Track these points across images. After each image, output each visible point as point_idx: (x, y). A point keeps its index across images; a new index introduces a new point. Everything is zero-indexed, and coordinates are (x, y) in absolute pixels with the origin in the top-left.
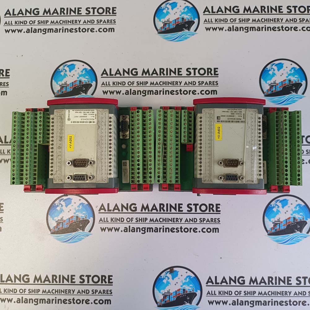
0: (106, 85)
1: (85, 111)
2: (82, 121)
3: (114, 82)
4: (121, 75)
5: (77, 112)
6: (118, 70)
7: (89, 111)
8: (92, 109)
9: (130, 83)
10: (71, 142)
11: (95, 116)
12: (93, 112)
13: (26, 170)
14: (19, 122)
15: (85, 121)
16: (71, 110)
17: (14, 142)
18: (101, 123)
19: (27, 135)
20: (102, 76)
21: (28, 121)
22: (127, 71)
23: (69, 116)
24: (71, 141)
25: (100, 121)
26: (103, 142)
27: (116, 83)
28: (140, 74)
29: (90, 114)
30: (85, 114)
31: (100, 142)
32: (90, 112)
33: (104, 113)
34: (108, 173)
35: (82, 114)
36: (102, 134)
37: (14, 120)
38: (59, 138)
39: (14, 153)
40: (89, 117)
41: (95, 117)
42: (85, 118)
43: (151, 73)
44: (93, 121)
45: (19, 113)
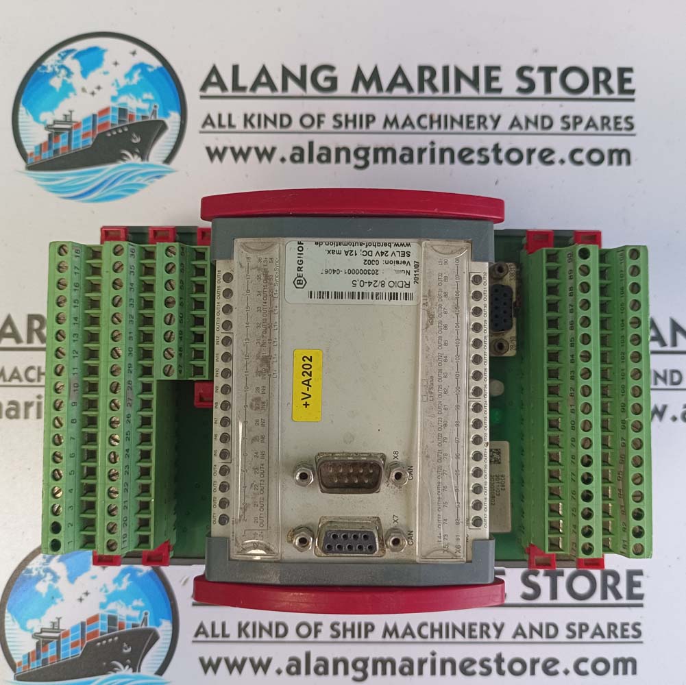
0: (220, 125)
1: (371, 248)
2: (358, 289)
3: (249, 116)
4: (273, 88)
5: (333, 252)
6: (264, 71)
7: (387, 248)
8: (399, 241)
9: (307, 121)
10: (307, 383)
11: (411, 268)
12: (403, 254)
13: (110, 493)
14: (76, 285)
15: (371, 289)
16: (309, 244)
17: (58, 370)
18: (440, 299)
19: (114, 345)
20: (203, 94)
21: (116, 284)
22: (298, 74)
23: (300, 269)
24: (307, 377)
25: (435, 293)
26: (449, 382)
27: (255, 121)
28: (344, 87)
29: (391, 262)
30: (371, 262)
31: (436, 383)
32: (390, 250)
33: (451, 260)
34: (468, 520)
35: (358, 262)
36: (445, 351)
37: (59, 276)
38: (254, 365)
39: (57, 418)
40: (388, 273)
41: (412, 273)
42: (371, 278)
43: (386, 81)
44: (405, 290)
45: (78, 248)
